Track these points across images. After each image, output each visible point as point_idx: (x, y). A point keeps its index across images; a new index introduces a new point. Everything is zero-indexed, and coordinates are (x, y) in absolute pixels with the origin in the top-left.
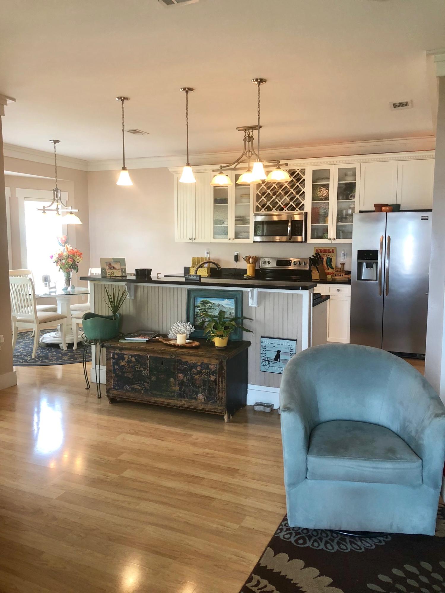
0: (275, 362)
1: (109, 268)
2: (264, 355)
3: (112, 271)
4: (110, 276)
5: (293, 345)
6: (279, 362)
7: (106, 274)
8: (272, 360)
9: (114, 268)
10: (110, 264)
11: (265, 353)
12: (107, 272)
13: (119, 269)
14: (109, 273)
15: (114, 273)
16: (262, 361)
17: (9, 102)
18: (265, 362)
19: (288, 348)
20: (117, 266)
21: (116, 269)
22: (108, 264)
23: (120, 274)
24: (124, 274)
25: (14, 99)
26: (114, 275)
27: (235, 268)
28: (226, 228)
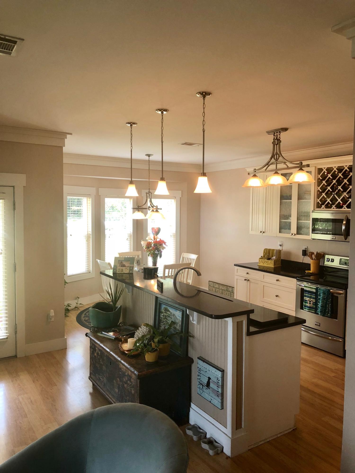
0: (207, 389)
1: (120, 266)
2: (199, 377)
3: (121, 268)
4: (119, 272)
5: (219, 376)
6: (209, 389)
7: (116, 271)
8: (205, 385)
9: (124, 266)
10: (122, 262)
11: (200, 376)
12: (118, 269)
13: (128, 267)
14: (119, 270)
15: (123, 270)
16: (198, 383)
17: (68, 136)
18: (200, 385)
19: (216, 377)
20: (127, 264)
21: (126, 267)
22: (120, 262)
23: (127, 271)
24: (131, 272)
25: (71, 134)
26: (123, 272)
27: (302, 262)
28: (290, 223)
